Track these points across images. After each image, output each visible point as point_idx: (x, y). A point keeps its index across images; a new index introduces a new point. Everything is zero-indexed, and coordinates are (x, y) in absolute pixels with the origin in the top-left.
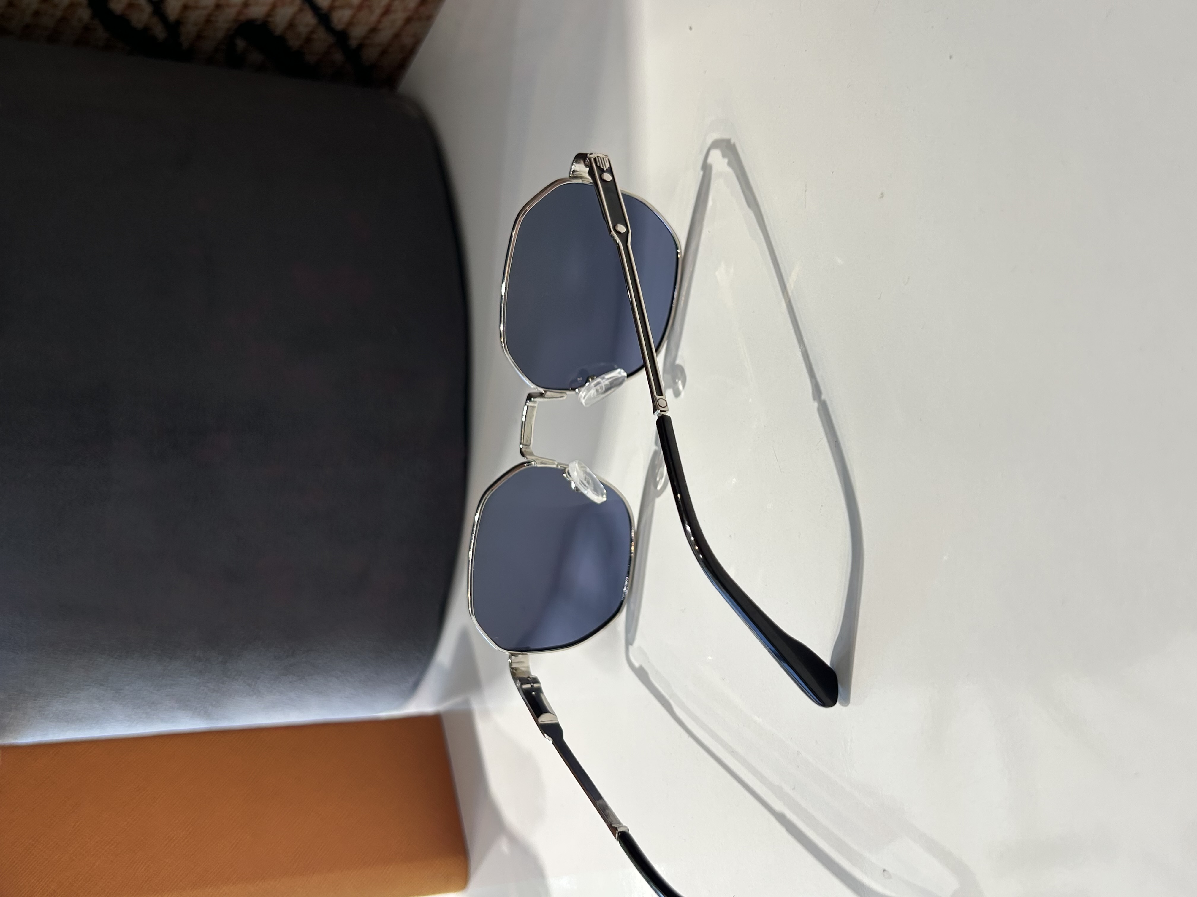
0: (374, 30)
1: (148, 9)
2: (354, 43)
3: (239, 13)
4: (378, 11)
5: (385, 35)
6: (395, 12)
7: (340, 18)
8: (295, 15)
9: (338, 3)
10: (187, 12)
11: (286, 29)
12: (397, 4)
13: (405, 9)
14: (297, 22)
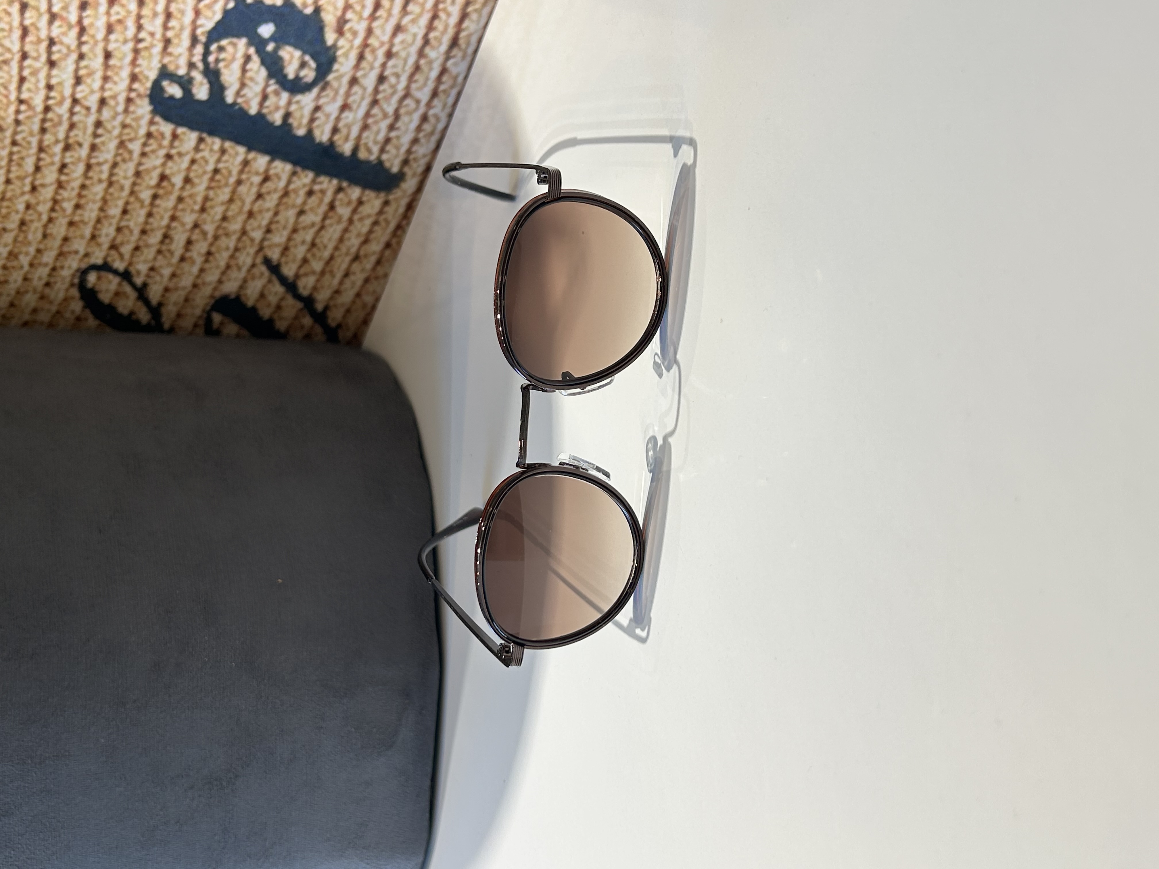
1: (133, 295)
2: (319, 307)
3: (215, 289)
5: (347, 297)
6: (354, 273)
7: (305, 285)
8: (264, 287)
9: (302, 271)
10: (167, 295)
11: (257, 300)
12: (356, 267)
13: (363, 270)
14: (266, 292)
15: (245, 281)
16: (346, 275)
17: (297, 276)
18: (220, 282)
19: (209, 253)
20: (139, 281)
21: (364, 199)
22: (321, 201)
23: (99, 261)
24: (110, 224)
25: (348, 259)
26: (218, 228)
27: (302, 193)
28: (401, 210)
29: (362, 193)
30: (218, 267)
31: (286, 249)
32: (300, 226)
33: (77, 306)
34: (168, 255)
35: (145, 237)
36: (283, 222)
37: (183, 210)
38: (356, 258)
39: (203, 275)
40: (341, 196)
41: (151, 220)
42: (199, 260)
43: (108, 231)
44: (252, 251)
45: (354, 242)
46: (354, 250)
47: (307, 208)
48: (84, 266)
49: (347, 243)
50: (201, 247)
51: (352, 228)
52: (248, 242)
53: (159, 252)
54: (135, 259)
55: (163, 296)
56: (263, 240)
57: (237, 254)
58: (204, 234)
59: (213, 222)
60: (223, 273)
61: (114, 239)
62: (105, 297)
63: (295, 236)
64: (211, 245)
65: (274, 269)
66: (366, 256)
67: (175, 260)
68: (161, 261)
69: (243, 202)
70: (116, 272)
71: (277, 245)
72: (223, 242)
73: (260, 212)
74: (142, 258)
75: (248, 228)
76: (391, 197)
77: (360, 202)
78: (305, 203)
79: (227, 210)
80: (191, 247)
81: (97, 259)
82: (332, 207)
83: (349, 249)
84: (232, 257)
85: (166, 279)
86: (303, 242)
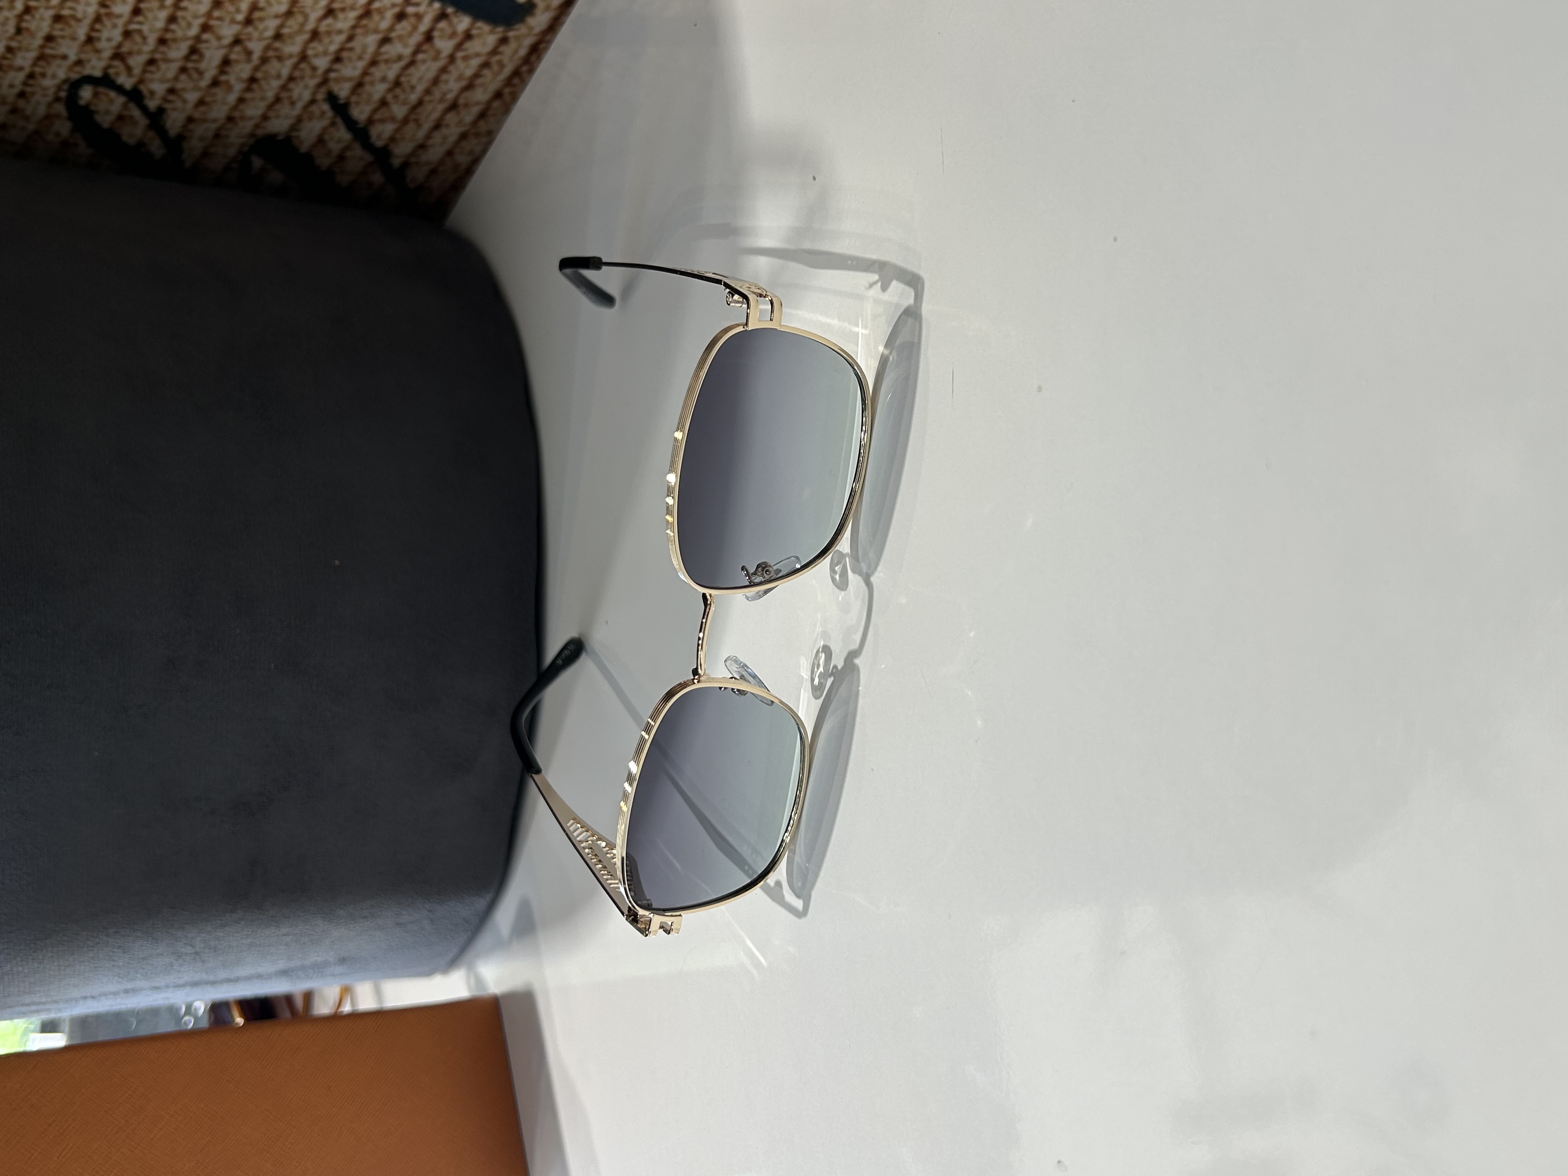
0: (422, 147)
1: (143, 121)
2: (396, 162)
3: (257, 126)
4: (427, 125)
5: (435, 153)
6: (447, 126)
7: (381, 133)
8: (325, 130)
9: (377, 116)
10: (192, 126)
11: (314, 146)
12: (451, 117)
13: (460, 122)
14: (327, 137)
15: (299, 120)
16: (437, 126)
17: (370, 121)
18: (265, 117)
19: (253, 80)
20: (152, 104)
21: (474, 32)
22: (415, 28)
23: (98, 73)
24: (115, 26)
25: (441, 107)
26: (268, 48)
27: (390, 14)
28: (523, 52)
29: (473, 24)
30: (263, 99)
31: (359, 85)
32: (381, 58)
33: (64, 128)
34: (195, 75)
35: (163, 49)
36: (358, 50)
37: (220, 19)
38: (454, 106)
39: (242, 107)
40: (443, 24)
41: (173, 27)
42: (238, 87)
43: (111, 36)
44: (313, 82)
45: (452, 85)
46: (450, 96)
47: (393, 35)
48: (74, 76)
49: (443, 87)
50: (243, 70)
51: (452, 68)
52: (308, 72)
53: (183, 70)
54: (148, 76)
55: (184, 127)
56: (329, 70)
57: (292, 85)
58: (249, 53)
59: (260, 39)
60: (270, 107)
61: (119, 46)
62: (105, 121)
63: (373, 70)
64: (256, 69)
65: (340, 109)
66: (467, 105)
67: (205, 83)
68: (184, 82)
69: (306, 17)
70: (120, 89)
71: (349, 79)
72: (274, 66)
73: (329, 33)
74: (158, 75)
75: (310, 52)
76: (511, 34)
77: (468, 36)
78: (391, 29)
79: (282, 26)
80: (228, 69)
81: (95, 67)
82: (428, 37)
83: (445, 94)
84: (284, 88)
85: (190, 106)
86: (384, 79)
